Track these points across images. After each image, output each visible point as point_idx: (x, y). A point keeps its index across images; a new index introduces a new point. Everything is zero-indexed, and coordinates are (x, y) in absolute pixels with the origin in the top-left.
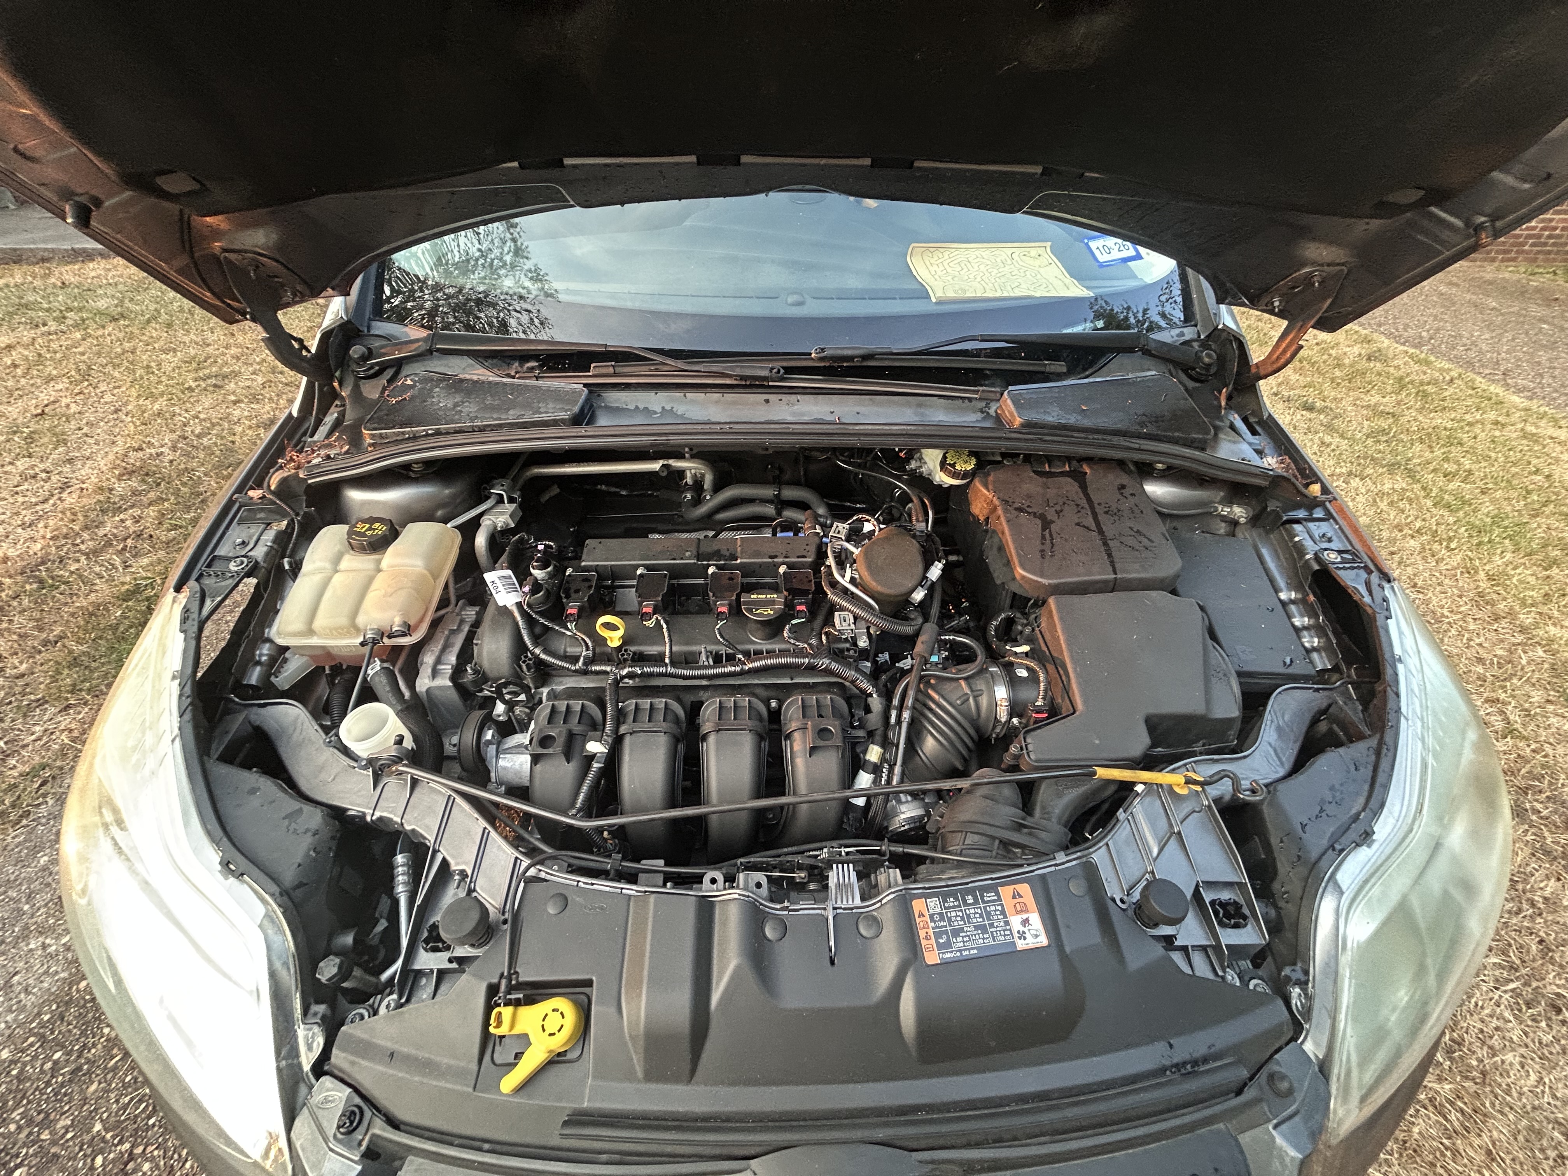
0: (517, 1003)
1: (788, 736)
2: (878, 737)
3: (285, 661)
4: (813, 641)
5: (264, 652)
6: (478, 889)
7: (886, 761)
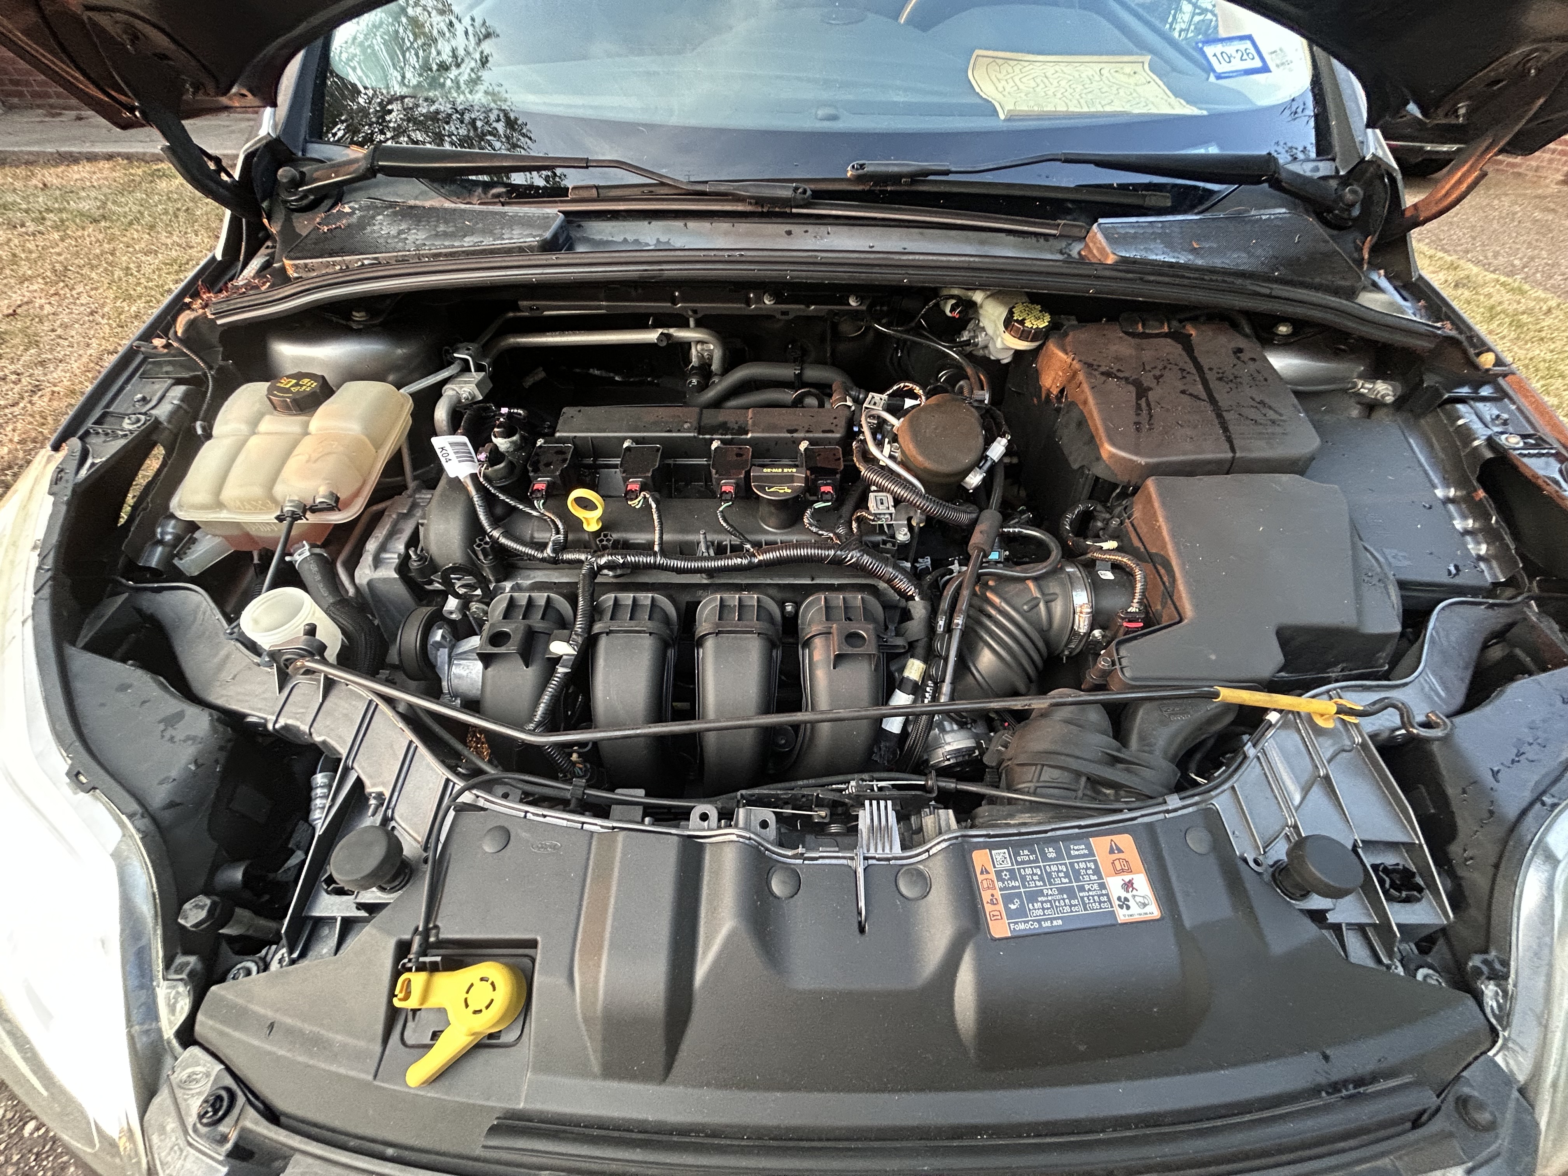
0: (433, 968)
1: (807, 644)
2: (920, 650)
3: (193, 541)
4: (841, 531)
5: (168, 531)
6: (396, 816)
7: (931, 678)
